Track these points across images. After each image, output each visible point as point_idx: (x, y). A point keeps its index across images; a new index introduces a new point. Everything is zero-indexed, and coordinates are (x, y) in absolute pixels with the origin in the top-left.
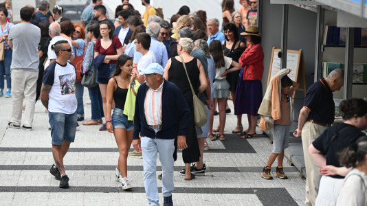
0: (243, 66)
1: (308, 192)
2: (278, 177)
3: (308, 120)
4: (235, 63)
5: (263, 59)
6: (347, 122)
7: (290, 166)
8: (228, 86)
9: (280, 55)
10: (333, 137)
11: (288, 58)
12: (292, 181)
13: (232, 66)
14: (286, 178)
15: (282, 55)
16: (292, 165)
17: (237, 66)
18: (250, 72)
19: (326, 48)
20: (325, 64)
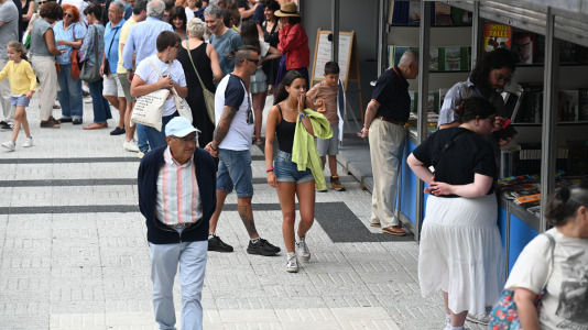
0: (284, 53)
1: (375, 206)
2: (333, 189)
3: (376, 116)
4: (273, 48)
5: (307, 41)
6: (464, 126)
7: (346, 175)
8: (265, 78)
9: (330, 38)
10: (446, 146)
11: (340, 42)
12: (351, 193)
13: (269, 53)
14: (343, 190)
15: (333, 38)
16: (349, 173)
17: (276, 53)
18: (293, 59)
19: (393, 29)
20: (391, 48)
